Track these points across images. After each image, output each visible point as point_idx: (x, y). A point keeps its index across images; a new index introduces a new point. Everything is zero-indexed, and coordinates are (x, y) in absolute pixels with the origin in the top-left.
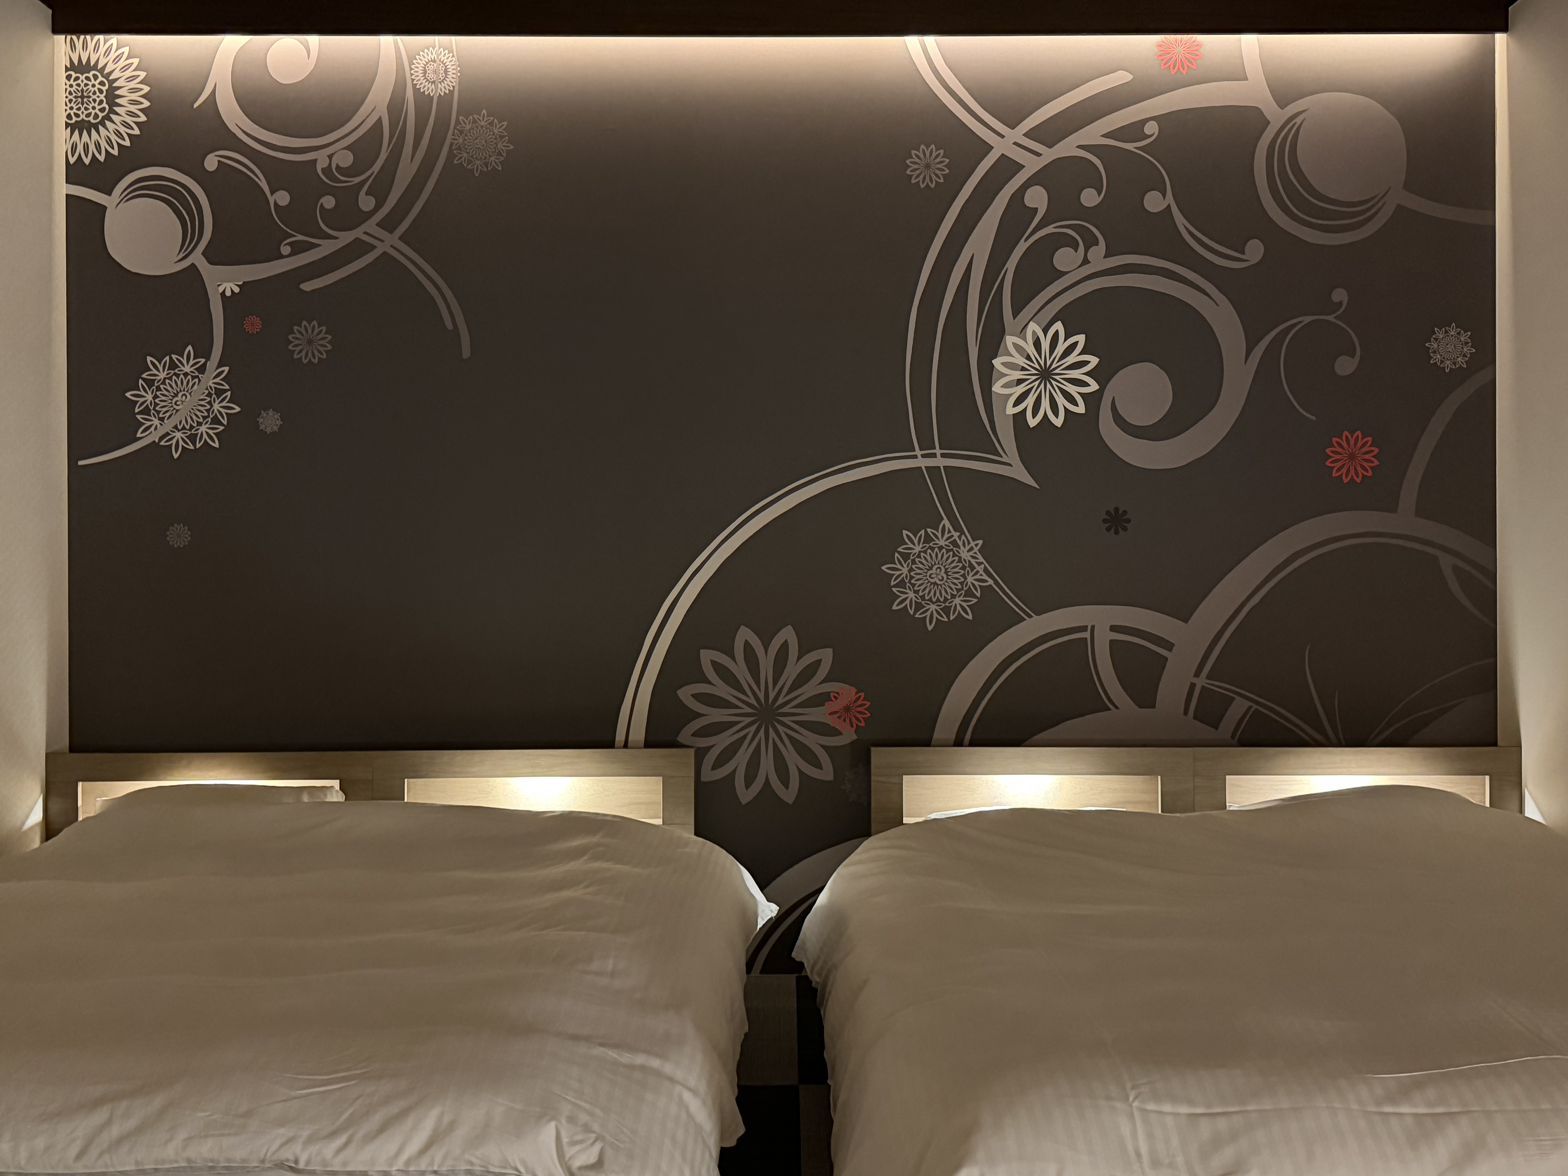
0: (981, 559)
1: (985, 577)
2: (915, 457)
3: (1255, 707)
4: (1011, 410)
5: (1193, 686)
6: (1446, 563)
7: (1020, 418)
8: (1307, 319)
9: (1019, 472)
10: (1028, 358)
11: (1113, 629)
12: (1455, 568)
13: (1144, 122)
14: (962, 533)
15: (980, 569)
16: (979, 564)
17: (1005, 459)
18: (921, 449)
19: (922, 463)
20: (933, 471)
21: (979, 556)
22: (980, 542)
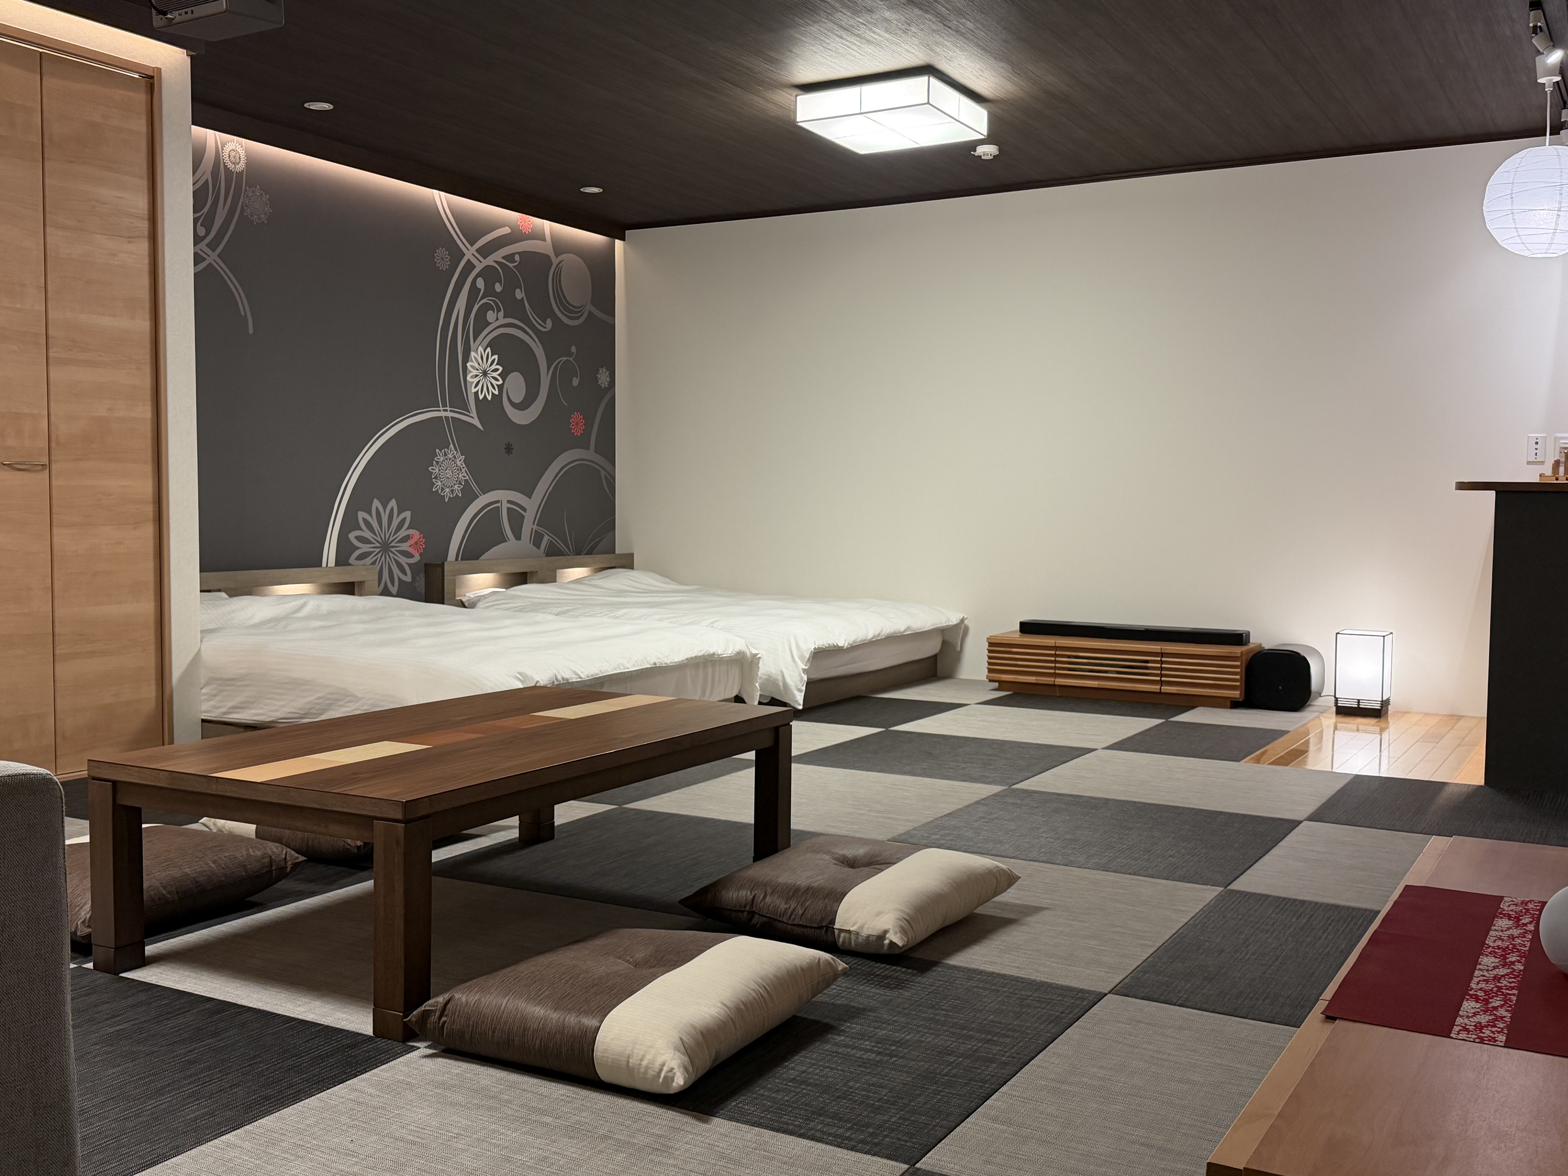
0: (464, 466)
1: (465, 475)
2: (440, 411)
3: (551, 539)
4: (474, 390)
5: (532, 529)
6: (603, 473)
7: (476, 393)
8: (565, 359)
9: (476, 422)
10: (479, 364)
11: (509, 502)
12: (605, 476)
13: (514, 254)
14: (458, 452)
15: (463, 470)
16: (464, 468)
17: (471, 415)
18: (443, 407)
19: (443, 414)
20: (447, 418)
21: (463, 464)
22: (464, 457)
